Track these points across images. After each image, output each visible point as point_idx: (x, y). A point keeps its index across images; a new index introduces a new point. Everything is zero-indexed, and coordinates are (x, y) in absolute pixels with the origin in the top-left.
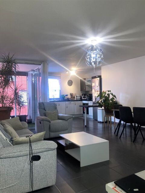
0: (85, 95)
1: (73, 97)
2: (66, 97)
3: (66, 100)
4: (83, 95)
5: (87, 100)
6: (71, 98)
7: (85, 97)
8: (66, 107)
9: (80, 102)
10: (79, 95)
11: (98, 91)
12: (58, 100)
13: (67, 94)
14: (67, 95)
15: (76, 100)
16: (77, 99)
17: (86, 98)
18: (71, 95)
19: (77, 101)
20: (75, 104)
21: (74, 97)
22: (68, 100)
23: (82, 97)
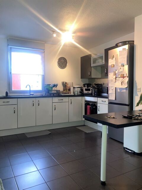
0: (89, 85)
1: (68, 88)
2: (54, 89)
3: (54, 94)
4: (86, 86)
5: (93, 94)
6: (64, 90)
7: (89, 90)
8: (54, 109)
9: (80, 98)
10: (78, 86)
11: (124, 77)
12: (39, 94)
13: (56, 84)
14: (55, 86)
15: (72, 94)
16: (74, 93)
17: (90, 92)
18: (65, 85)
19: (74, 96)
20: (70, 103)
21: (69, 90)
22: (58, 94)
23: (84, 89)
